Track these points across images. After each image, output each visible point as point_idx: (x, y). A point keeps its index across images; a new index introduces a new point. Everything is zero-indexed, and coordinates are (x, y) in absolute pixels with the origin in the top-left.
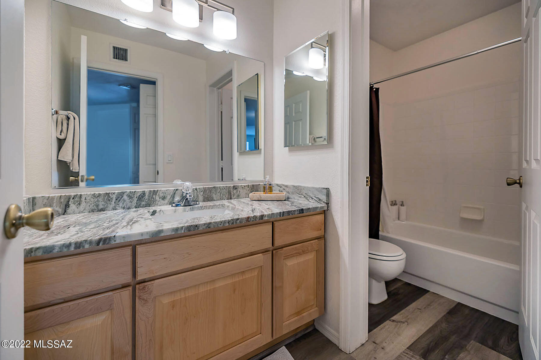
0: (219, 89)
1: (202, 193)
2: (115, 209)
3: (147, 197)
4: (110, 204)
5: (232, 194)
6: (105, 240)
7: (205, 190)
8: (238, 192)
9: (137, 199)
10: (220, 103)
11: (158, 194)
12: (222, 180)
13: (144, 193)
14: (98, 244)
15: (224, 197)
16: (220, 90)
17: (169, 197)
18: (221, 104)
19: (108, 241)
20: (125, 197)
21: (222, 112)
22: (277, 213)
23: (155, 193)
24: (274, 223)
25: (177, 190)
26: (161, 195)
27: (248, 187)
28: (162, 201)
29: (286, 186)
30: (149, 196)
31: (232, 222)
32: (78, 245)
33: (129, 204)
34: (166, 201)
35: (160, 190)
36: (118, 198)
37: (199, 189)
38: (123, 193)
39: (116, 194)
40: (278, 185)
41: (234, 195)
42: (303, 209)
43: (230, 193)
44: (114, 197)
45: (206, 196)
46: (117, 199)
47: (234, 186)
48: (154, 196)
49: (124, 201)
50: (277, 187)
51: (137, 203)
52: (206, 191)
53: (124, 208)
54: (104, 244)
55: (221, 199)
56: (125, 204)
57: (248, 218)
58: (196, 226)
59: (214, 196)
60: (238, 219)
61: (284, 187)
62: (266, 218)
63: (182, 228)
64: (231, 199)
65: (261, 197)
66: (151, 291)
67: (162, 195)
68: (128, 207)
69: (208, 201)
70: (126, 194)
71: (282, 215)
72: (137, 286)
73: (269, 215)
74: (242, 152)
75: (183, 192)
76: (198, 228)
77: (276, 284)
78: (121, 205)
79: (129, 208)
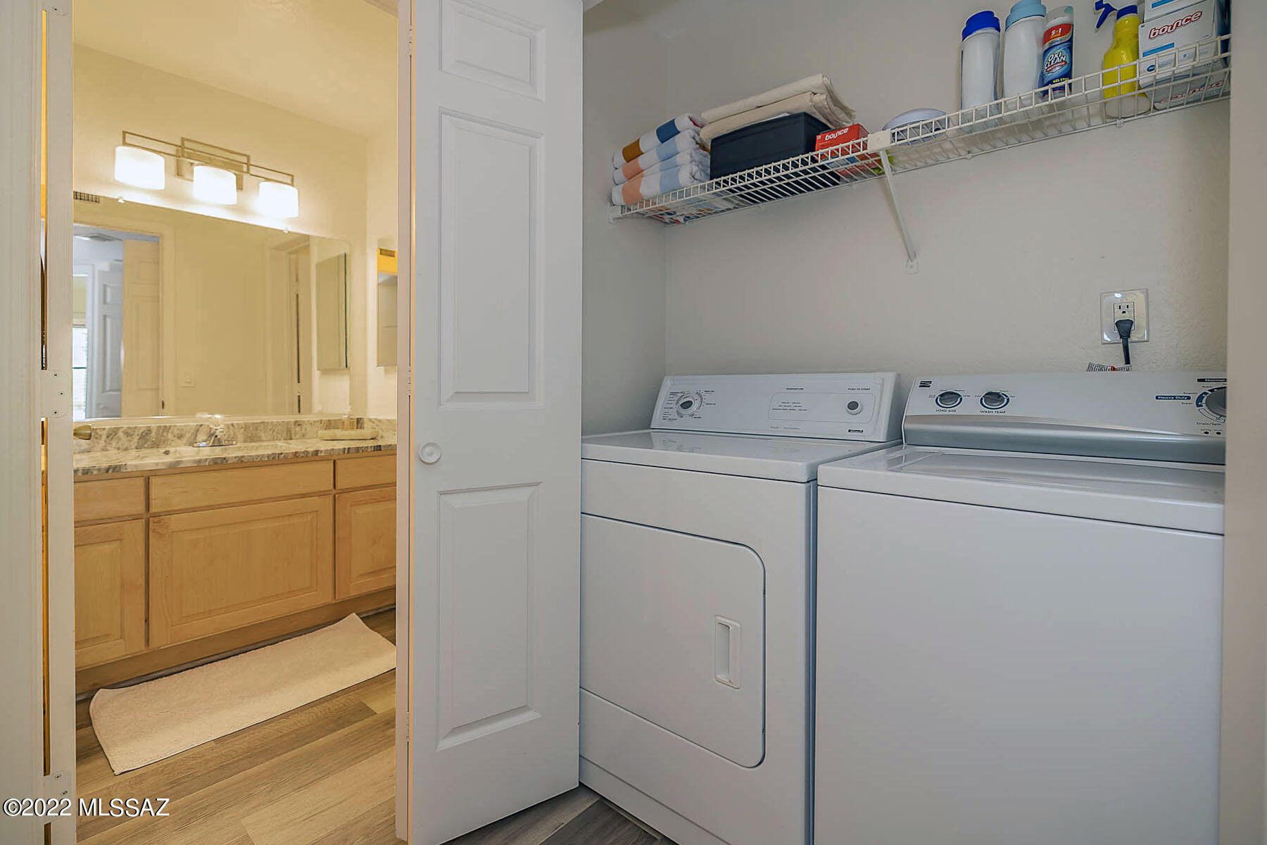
0: (290, 253)
1: (243, 430)
2: (104, 449)
3: (153, 434)
4: (98, 443)
5: (293, 432)
6: (116, 469)
7: (246, 427)
8: (304, 430)
9: (138, 437)
10: (294, 280)
11: (170, 431)
12: (299, 412)
13: (149, 430)
14: (107, 471)
15: (279, 436)
16: (293, 256)
17: (188, 435)
18: (297, 280)
19: (118, 469)
20: (121, 434)
21: (297, 295)
22: (339, 449)
23: (166, 429)
24: (337, 461)
25: (201, 425)
26: (176, 432)
27: (321, 423)
28: (178, 441)
29: (380, 421)
30: (157, 434)
31: (272, 456)
32: (86, 471)
33: (127, 444)
34: (185, 440)
35: (175, 426)
36: (111, 434)
37: (237, 424)
38: (118, 429)
39: (106, 430)
40: (370, 420)
41: (295, 435)
42: (380, 446)
43: (289, 431)
44: (104, 434)
45: (249, 435)
46: (108, 437)
47: (296, 422)
48: (165, 434)
49: (120, 439)
50: (369, 422)
51: (138, 443)
52: (249, 427)
53: (119, 449)
54: (113, 472)
55: (273, 440)
56: (120, 444)
57: (296, 452)
58: (225, 459)
59: (262, 434)
60: (281, 454)
61: (376, 422)
62: (323, 454)
63: (206, 460)
64: (291, 439)
65: (335, 436)
66: (168, 526)
67: (178, 432)
68: (125, 447)
69: (252, 441)
70: (121, 430)
71: (346, 452)
72: (151, 519)
73: (326, 451)
74: (325, 371)
75: (211, 428)
76: (227, 461)
77: (340, 533)
78: (114, 444)
79: (126, 449)
